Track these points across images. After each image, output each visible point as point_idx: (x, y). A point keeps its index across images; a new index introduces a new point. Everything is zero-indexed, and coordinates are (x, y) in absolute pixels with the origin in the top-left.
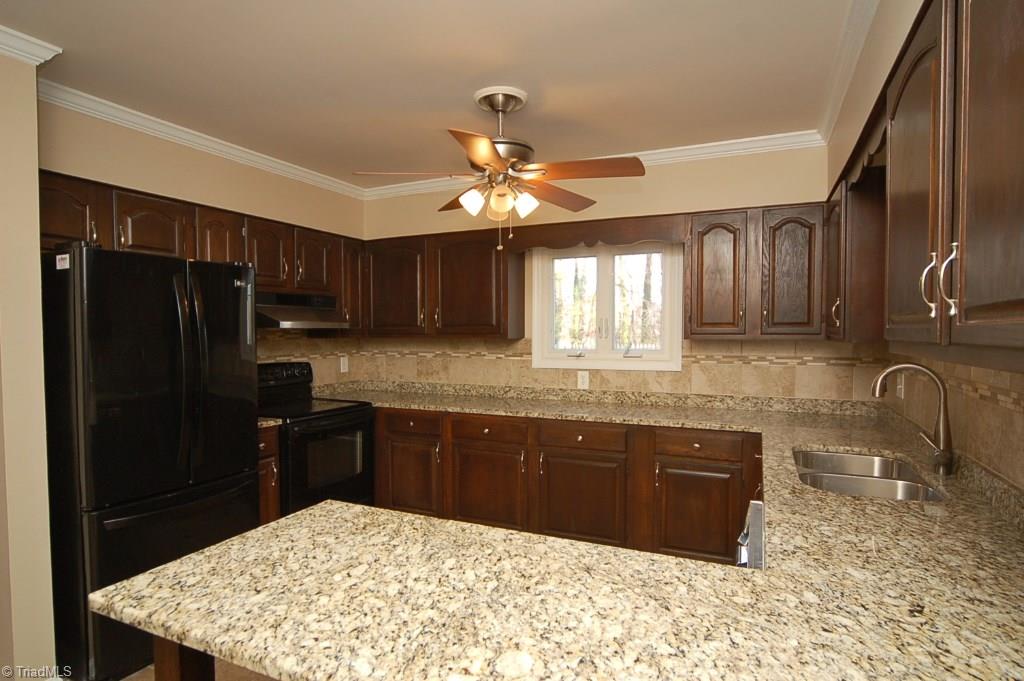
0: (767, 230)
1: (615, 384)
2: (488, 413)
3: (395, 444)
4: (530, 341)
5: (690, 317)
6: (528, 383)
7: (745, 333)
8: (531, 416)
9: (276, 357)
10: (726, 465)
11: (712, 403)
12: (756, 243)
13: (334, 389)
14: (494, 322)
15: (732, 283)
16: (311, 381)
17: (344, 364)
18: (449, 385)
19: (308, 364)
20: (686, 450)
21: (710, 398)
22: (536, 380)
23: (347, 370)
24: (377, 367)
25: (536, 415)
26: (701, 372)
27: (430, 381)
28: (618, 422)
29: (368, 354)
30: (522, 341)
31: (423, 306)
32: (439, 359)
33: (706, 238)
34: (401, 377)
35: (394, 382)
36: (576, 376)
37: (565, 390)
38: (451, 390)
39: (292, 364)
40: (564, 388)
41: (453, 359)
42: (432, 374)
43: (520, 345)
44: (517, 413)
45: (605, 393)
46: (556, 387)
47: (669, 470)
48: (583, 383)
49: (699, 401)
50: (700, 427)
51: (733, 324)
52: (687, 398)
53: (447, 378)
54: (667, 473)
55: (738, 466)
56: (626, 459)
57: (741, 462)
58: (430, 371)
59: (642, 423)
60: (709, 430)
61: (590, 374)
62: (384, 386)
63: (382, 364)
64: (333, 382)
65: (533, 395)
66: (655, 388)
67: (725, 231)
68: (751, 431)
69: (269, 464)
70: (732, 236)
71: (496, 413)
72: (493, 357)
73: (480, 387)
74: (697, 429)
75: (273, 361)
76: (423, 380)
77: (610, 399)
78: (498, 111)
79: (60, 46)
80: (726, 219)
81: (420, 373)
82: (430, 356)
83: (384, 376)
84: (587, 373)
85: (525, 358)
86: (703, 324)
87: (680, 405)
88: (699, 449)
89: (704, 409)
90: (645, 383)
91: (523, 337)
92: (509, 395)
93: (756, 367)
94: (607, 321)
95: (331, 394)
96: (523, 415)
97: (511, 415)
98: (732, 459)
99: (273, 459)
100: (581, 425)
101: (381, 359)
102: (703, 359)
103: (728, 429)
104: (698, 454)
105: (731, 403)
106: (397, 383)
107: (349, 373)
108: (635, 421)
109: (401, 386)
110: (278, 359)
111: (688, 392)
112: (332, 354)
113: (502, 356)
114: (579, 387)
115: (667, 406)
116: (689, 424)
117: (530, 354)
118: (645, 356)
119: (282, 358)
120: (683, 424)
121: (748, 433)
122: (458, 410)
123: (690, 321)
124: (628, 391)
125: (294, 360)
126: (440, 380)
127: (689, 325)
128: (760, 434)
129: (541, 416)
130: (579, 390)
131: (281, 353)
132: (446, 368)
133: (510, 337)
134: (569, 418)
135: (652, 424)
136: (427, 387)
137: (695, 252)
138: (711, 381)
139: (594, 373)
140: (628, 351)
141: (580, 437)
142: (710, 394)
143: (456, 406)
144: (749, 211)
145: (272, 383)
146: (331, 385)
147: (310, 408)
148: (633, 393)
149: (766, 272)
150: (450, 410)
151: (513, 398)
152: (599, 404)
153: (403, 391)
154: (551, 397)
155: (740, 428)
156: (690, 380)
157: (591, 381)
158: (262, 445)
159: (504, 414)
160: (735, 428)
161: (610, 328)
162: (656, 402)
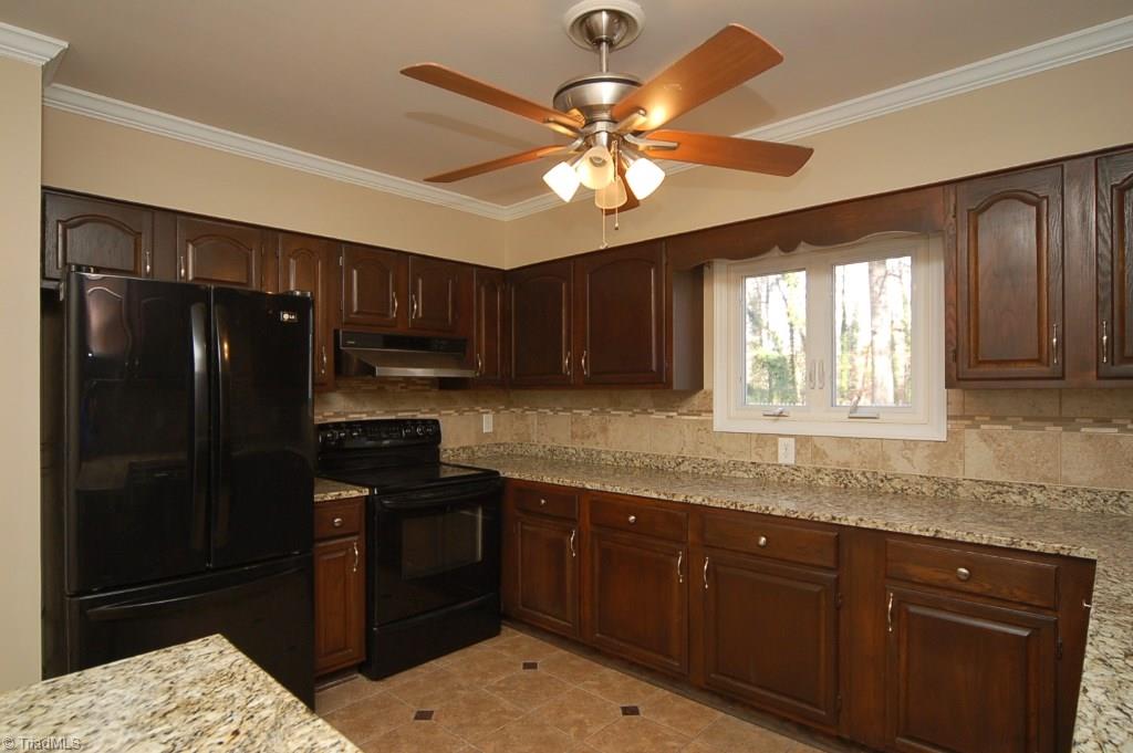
0: (1106, 192)
1: (837, 457)
2: (636, 493)
3: (526, 527)
4: (711, 393)
5: (956, 352)
6: (709, 453)
7: (1062, 377)
8: (692, 501)
9: (397, 412)
10: (1022, 612)
11: (1004, 497)
12: (1084, 217)
13: (473, 452)
14: (654, 368)
15: (1034, 293)
16: (439, 441)
17: (488, 422)
18: (607, 452)
19: (436, 422)
20: (944, 576)
21: (1000, 488)
22: (719, 449)
23: (491, 430)
24: (527, 426)
25: (698, 500)
26: (983, 444)
27: (585, 446)
28: (823, 519)
29: (519, 411)
30: (700, 395)
31: (568, 349)
32: (596, 418)
33: (983, 220)
34: (553, 440)
35: (544, 447)
36: (776, 444)
37: (759, 465)
38: (610, 457)
39: (415, 422)
40: (758, 460)
41: (613, 418)
42: (588, 437)
43: (697, 400)
44: (673, 495)
45: (819, 471)
46: (747, 460)
47: (913, 609)
48: (786, 455)
49: (979, 490)
50: (968, 539)
51: (1038, 361)
52: (956, 484)
53: (606, 444)
54: (908, 613)
55: (1050, 617)
56: (837, 580)
57: (1055, 610)
58: (587, 433)
59: (863, 525)
60: (986, 546)
61: (796, 442)
62: (534, 451)
63: (533, 424)
64: (473, 444)
65: (714, 470)
66: (900, 466)
67: (1021, 204)
68: (1074, 554)
69: (351, 543)
70: (1034, 209)
71: (646, 494)
72: (662, 416)
73: (646, 456)
74: (964, 543)
75: (393, 417)
76: (579, 446)
77: (826, 481)
78: (599, 42)
79: (66, 40)
80: (1020, 183)
81: (574, 436)
82: (585, 413)
83: (535, 438)
84: (793, 440)
85: (704, 417)
86: (980, 363)
87: (944, 495)
88: (969, 578)
89: (987, 505)
90: (886, 459)
91: (702, 387)
92: (683, 468)
93: (1090, 437)
94: (822, 363)
95: (469, 459)
96: (681, 499)
97: (664, 497)
98: (1036, 603)
99: (356, 538)
100: (765, 520)
101: (532, 416)
102: (985, 423)
103: (1024, 547)
104: (970, 587)
105: (1040, 497)
106: (548, 447)
107: (494, 433)
108: (851, 520)
109: (552, 451)
110: (400, 414)
111: (960, 477)
112: (472, 410)
113: (675, 414)
114: (780, 462)
115: (921, 496)
116: (949, 533)
117: (711, 411)
118: (881, 416)
119: (406, 414)
120: (937, 531)
121: (1068, 558)
122: (597, 486)
123: (956, 358)
124: (856, 469)
125: (420, 416)
126: (597, 444)
127: (954, 365)
128: (1093, 562)
129: (706, 502)
130: (780, 465)
131: (403, 408)
132: (604, 430)
133: (675, 386)
134: (746, 509)
135: (881, 527)
136: (582, 454)
137: (963, 245)
138: (1000, 459)
139: (802, 441)
140: (855, 408)
141: (763, 539)
142: (1001, 480)
143: (596, 481)
144: (1065, 164)
145: (386, 442)
146: (470, 448)
147: (438, 473)
148: (864, 473)
149: (1106, 266)
150: (588, 487)
151: (687, 472)
152: (810, 487)
153: (554, 459)
154: (739, 474)
155: (1052, 547)
156: (962, 456)
157: (798, 453)
158: (337, 520)
159: (655, 496)
160: (1039, 546)
161: (828, 374)
162: (902, 490)
